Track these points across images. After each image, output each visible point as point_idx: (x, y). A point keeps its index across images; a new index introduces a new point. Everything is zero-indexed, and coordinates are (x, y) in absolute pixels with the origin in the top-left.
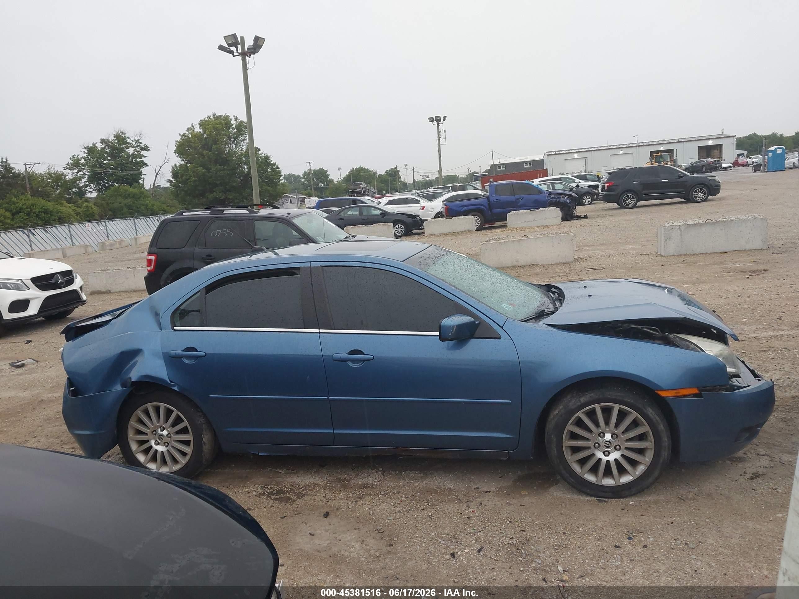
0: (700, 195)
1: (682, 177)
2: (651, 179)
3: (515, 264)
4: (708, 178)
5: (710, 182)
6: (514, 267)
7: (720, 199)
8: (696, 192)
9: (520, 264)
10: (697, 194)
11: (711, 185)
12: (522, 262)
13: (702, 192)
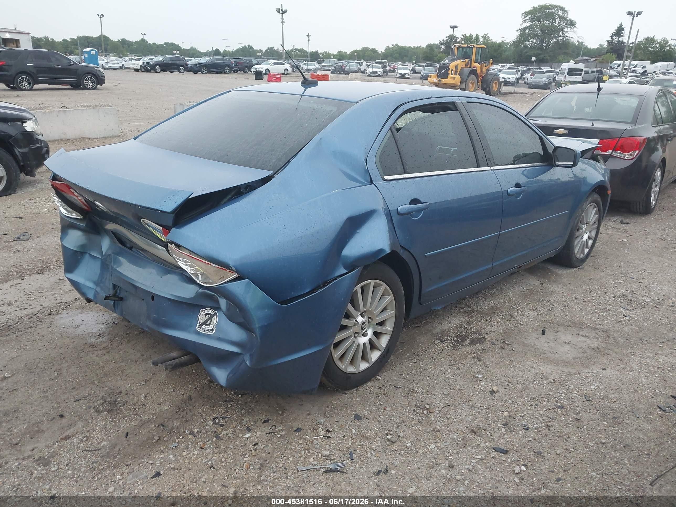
0: (90, 83)
1: (73, 65)
2: (44, 63)
3: (63, 137)
4: (95, 68)
5: (97, 72)
6: (62, 140)
7: (105, 89)
8: (86, 80)
9: (68, 137)
10: (87, 83)
11: (98, 75)
12: (70, 135)
13: (92, 81)
